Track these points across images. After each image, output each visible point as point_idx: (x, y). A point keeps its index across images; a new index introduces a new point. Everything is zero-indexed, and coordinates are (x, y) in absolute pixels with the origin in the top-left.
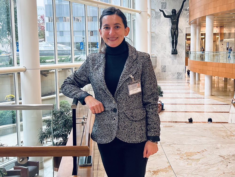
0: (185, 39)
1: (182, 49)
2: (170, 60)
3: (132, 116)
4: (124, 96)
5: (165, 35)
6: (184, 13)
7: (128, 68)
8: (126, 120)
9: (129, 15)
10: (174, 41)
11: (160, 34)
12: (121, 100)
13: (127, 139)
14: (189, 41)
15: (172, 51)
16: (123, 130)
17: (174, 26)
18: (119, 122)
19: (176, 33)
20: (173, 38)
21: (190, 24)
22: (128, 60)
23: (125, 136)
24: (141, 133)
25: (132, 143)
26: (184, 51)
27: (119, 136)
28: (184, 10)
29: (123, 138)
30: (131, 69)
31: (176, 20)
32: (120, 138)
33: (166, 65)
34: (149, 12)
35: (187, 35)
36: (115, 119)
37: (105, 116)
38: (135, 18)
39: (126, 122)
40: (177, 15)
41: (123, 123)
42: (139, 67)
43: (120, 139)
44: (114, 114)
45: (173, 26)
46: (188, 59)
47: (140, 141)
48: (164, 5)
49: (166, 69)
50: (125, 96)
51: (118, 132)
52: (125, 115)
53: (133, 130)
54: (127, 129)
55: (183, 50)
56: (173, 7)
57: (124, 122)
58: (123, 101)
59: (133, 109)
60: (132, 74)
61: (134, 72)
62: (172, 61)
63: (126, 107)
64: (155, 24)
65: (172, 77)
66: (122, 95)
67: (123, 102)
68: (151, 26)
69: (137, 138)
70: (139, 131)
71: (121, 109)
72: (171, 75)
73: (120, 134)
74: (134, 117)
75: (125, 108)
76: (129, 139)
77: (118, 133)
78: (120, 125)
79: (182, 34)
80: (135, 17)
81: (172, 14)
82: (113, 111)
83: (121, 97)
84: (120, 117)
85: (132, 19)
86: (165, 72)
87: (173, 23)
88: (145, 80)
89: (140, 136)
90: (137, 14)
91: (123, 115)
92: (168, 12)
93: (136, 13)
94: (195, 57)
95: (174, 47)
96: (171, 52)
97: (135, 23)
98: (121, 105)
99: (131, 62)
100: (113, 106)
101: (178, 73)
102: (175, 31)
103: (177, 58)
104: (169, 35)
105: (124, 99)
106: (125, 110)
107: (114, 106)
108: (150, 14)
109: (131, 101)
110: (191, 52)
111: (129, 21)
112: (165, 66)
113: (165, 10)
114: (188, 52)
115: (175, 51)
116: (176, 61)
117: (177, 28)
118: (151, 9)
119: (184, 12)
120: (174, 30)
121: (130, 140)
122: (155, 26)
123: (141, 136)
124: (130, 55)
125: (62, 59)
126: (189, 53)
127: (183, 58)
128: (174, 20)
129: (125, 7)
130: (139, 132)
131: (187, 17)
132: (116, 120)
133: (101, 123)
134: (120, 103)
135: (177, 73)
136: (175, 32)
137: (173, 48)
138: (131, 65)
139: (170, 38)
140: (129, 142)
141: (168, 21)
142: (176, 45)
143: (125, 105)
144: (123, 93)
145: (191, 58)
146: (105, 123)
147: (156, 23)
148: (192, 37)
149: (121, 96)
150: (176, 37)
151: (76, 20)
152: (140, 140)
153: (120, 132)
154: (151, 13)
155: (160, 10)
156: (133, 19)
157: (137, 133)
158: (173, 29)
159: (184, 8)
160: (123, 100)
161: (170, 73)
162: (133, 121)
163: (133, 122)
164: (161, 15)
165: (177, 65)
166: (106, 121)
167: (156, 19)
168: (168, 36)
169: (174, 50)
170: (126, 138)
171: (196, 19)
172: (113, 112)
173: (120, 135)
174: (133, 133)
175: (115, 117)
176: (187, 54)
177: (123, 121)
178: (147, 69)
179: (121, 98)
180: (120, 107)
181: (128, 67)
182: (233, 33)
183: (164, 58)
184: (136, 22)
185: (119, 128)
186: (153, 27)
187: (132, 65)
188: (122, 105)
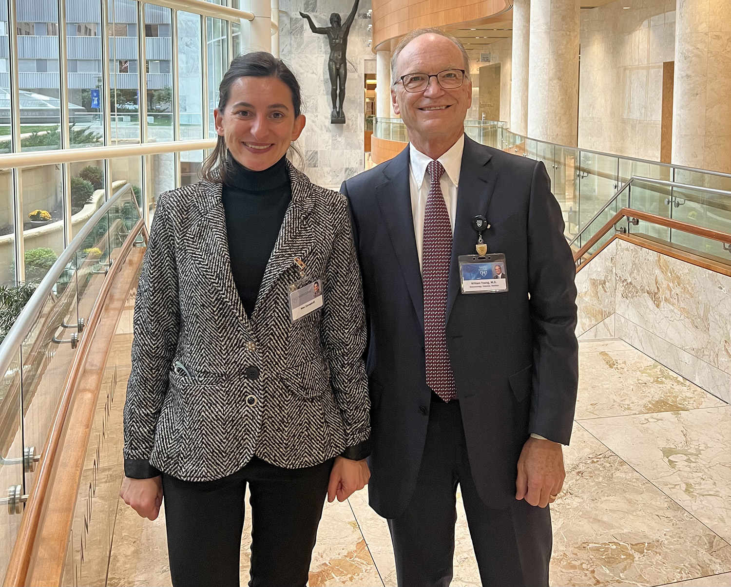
0: (362, 86)
1: (357, 111)
2: (327, 136)
3: (302, 387)
4: (281, 325)
5: (314, 76)
6: (360, 23)
7: (291, 238)
8: (287, 401)
9: (223, 24)
10: (338, 92)
11: (301, 73)
12: (273, 338)
13: (286, 459)
14: (370, 91)
15: (332, 116)
16: (277, 430)
17: (336, 55)
18: (266, 408)
19: (341, 70)
20: (334, 83)
21: (375, 51)
22: (291, 211)
23: (281, 450)
24: (324, 434)
25: (302, 468)
26: (361, 115)
27: (264, 450)
28: (359, 16)
29: (276, 455)
30: (299, 241)
31: (340, 41)
32: (266, 457)
33: (319, 150)
34: (274, 19)
35: (367, 76)
36: (251, 401)
37: (217, 390)
38: (239, 32)
39: (287, 406)
40: (344, 29)
41: (278, 412)
42: (325, 237)
43: (266, 459)
44: (248, 384)
45: (334, 54)
46: (372, 135)
47: (322, 459)
48: (311, 1)
49: (317, 160)
50: (285, 325)
51: (262, 439)
52: (284, 385)
53: (305, 429)
54: (286, 427)
55: (359, 114)
56: (334, 9)
57: (280, 407)
58: (277, 342)
59: (304, 364)
60: (301, 256)
61: (306, 251)
62: (333, 140)
63: (285, 359)
64: (289, 47)
65: (332, 179)
66: (277, 324)
67: (276, 344)
68: (280, 53)
69: (314, 450)
70: (319, 430)
71: (272, 368)
72: (331, 173)
73: (266, 444)
74: (308, 388)
75: (281, 361)
76: (294, 457)
77: (262, 443)
78: (269, 417)
79: (356, 75)
80: (237, 29)
81: (330, 26)
82: (245, 374)
83: (272, 329)
84: (266, 392)
85: (231, 35)
86: (315, 167)
87: (334, 47)
88: (338, 272)
89: (323, 442)
90: (244, 22)
91: (277, 386)
92: (322, 19)
93: (241, 19)
94: (387, 130)
95: (338, 105)
96: (330, 117)
97: (238, 43)
98: (272, 354)
99: (299, 218)
100: (245, 360)
101: (346, 169)
102: (338, 66)
103: (345, 133)
104: (325, 77)
105: (280, 335)
106: (283, 369)
107: (248, 359)
108: (276, 23)
109: (300, 339)
110: (379, 120)
111: (223, 38)
112: (316, 153)
113: (313, 14)
114: (369, 119)
115: (338, 116)
116: (341, 140)
117: (344, 60)
118: (280, 11)
119: (359, 21)
120: (336, 64)
121: (294, 459)
122: (290, 52)
123: (325, 442)
124: (296, 197)
125: (40, 133)
126: (374, 122)
127: (358, 133)
128: (337, 39)
129: (212, 3)
130: (321, 433)
131: (368, 34)
132: (255, 403)
133: (203, 414)
134: (270, 348)
135: (344, 170)
136: (338, 70)
137: (333, 108)
138: (298, 228)
139: (326, 82)
140: (293, 466)
141: (322, 41)
142: (342, 99)
143: (282, 353)
144: (279, 316)
145: (379, 134)
146: (216, 416)
147: (291, 45)
148: (379, 81)
149: (273, 325)
150: (342, 83)
151: (83, 30)
152: (324, 455)
153: (265, 440)
154: (279, 20)
155: (301, 14)
156: (233, 35)
157: (313, 435)
158: (334, 61)
159: (360, 11)
160: (278, 337)
161: (328, 169)
162: (305, 401)
163: (305, 405)
164: (304, 26)
165: (345, 151)
166: (222, 408)
167: (292, 36)
168: (322, 78)
169: (338, 113)
170: (284, 455)
171: (390, 39)
172: (245, 378)
173: (265, 448)
174: (304, 437)
175: (253, 394)
176: (370, 121)
177: (278, 405)
178: (345, 240)
179: (272, 334)
180: (268, 362)
181: (291, 232)
182: (474, 74)
183: (313, 133)
184: (241, 41)
185: (266, 427)
186: (284, 55)
187: (301, 228)
188: (275, 356)
